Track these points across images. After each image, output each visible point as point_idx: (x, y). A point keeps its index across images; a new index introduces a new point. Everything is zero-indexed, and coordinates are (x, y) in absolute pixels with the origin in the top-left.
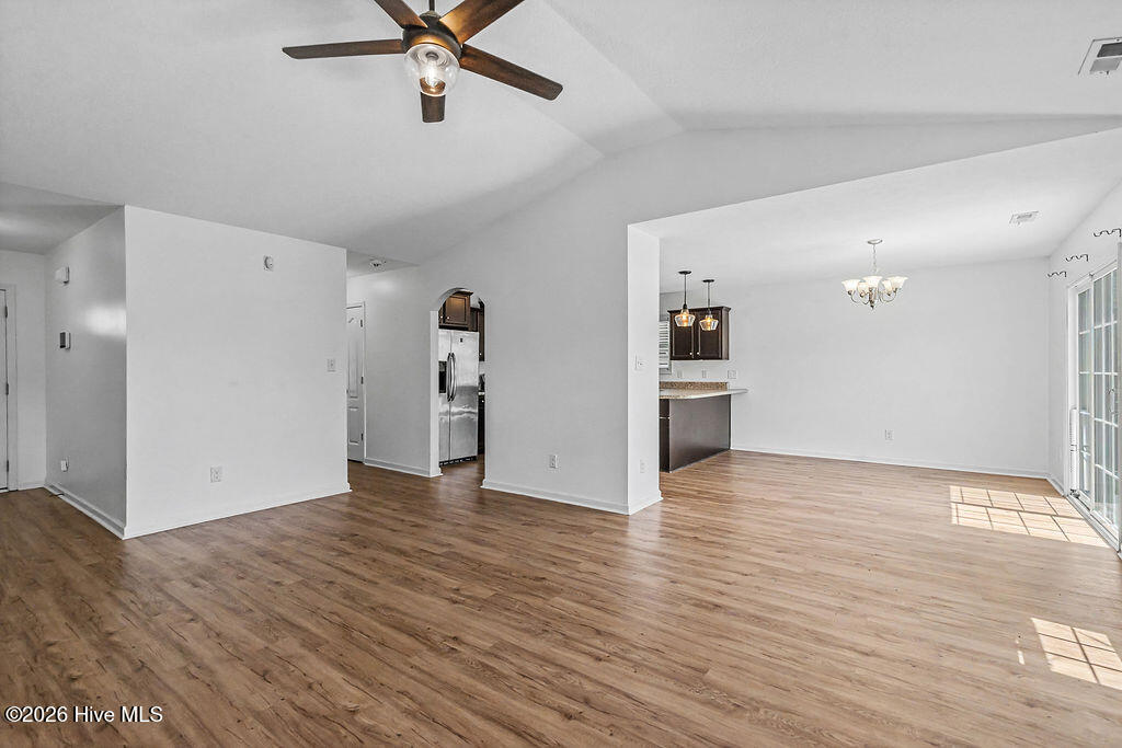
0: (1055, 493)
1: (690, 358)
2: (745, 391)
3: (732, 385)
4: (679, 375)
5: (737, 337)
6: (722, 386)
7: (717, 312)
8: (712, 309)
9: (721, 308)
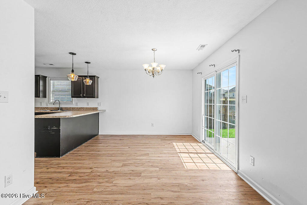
0: (196, 141)
1: (80, 97)
2: (105, 111)
3: (99, 108)
4: (77, 104)
5: (102, 88)
6: (95, 109)
7: (92, 77)
8: (90, 76)
9: (94, 76)
